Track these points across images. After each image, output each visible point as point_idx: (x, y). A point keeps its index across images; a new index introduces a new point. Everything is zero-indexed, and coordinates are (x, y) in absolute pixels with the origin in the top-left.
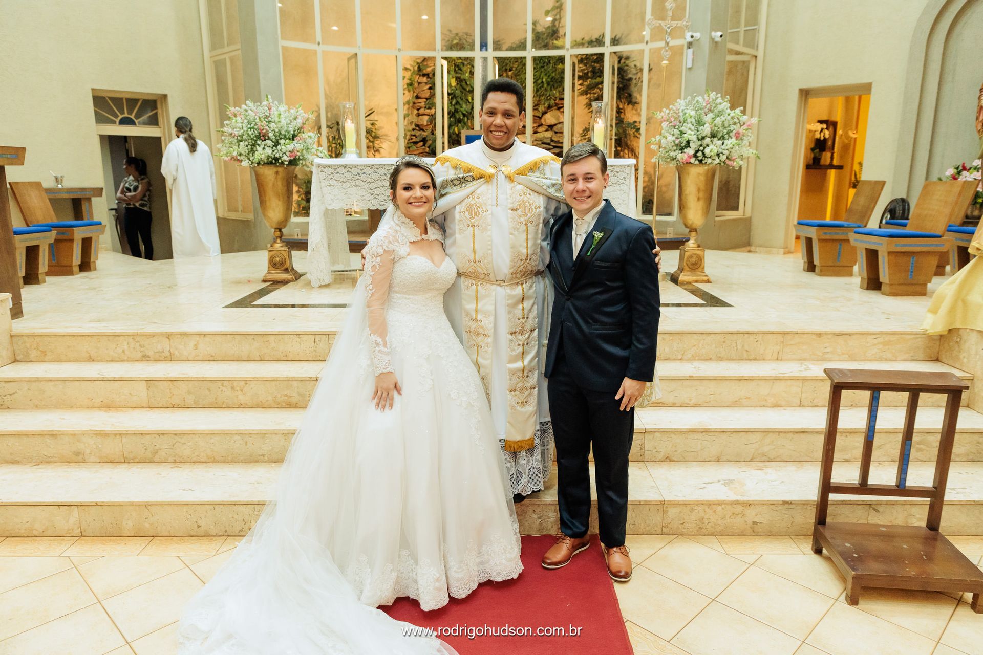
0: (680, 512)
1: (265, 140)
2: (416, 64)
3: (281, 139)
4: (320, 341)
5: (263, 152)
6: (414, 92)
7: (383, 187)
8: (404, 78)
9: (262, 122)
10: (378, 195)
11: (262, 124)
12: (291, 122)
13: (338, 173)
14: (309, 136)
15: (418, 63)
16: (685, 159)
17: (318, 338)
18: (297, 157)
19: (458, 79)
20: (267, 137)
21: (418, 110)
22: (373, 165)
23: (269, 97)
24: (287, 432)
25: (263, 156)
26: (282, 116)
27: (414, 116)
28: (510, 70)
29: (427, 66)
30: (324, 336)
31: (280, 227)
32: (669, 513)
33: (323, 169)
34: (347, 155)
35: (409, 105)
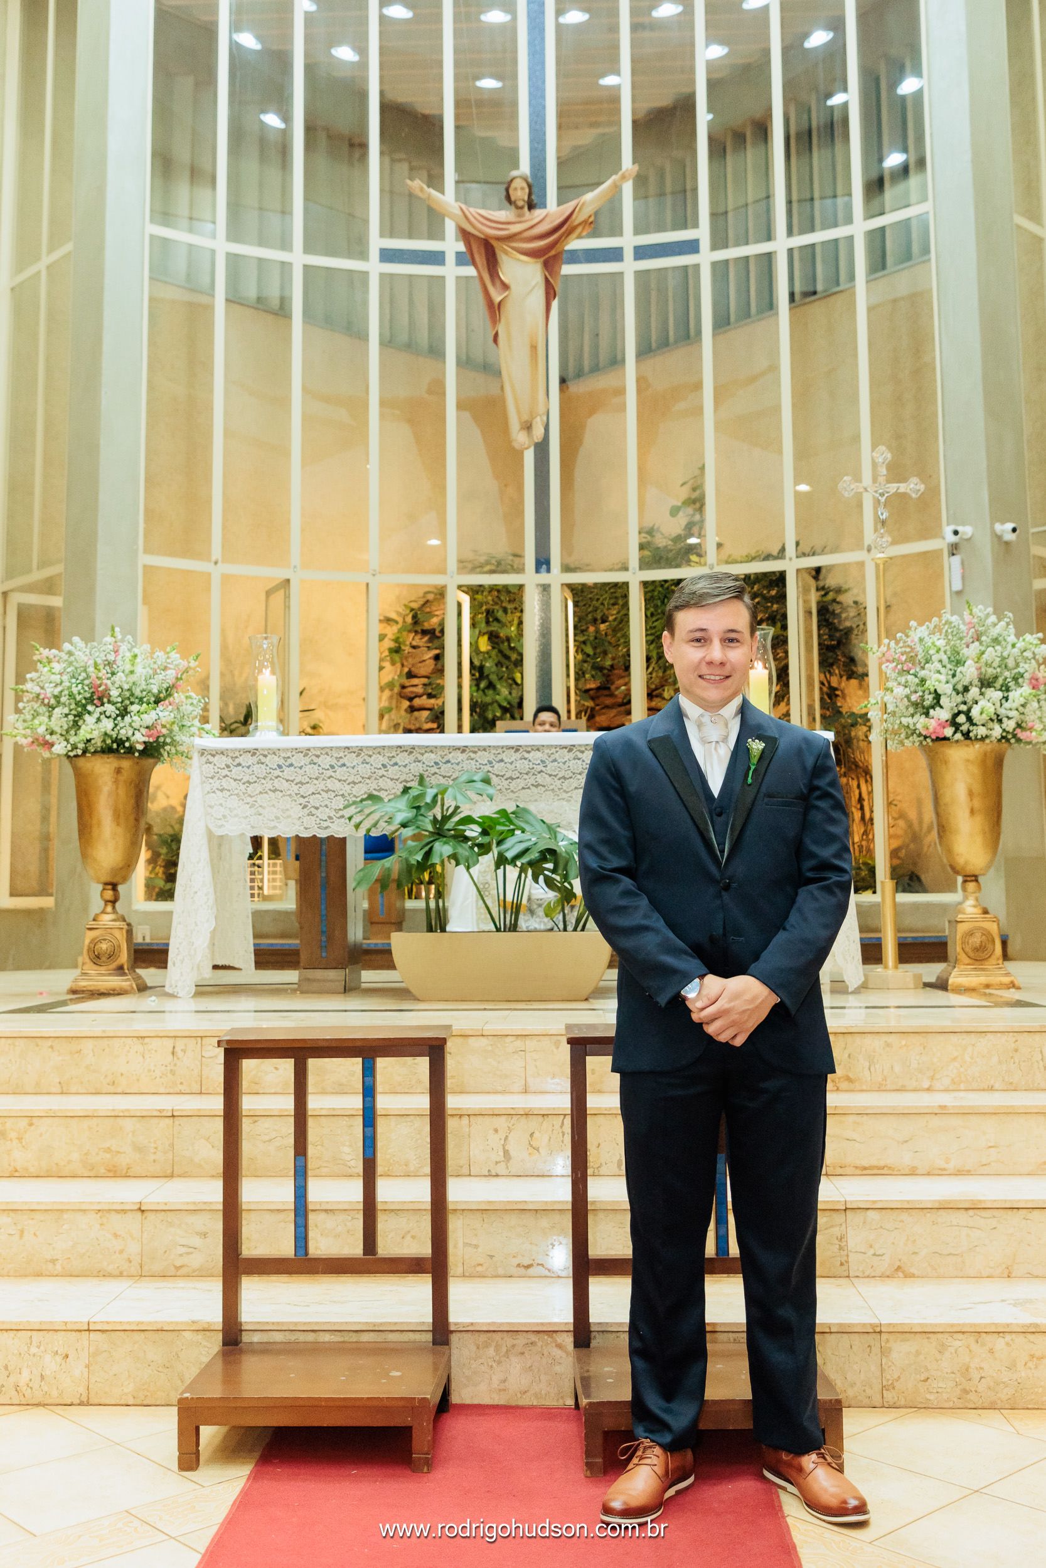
0: (918, 1353)
1: (103, 704)
2: (408, 611)
3: (132, 703)
4: (184, 1051)
5: (94, 728)
6: (403, 665)
7: (327, 792)
8: (382, 638)
9: (99, 670)
10: (317, 808)
11: (100, 675)
12: (155, 673)
13: (239, 764)
14: (187, 701)
15: (412, 610)
16: (931, 729)
17: (180, 1044)
18: (161, 740)
19: (493, 637)
20: (105, 700)
21: (411, 699)
22: (309, 750)
23: (117, 629)
24: (106, 1208)
25: (95, 734)
26: (138, 660)
27: (403, 713)
28: (603, 622)
29: (431, 615)
30: (193, 1040)
31: (114, 881)
32: (894, 1355)
33: (211, 759)
34: (258, 733)
35: (392, 690)
